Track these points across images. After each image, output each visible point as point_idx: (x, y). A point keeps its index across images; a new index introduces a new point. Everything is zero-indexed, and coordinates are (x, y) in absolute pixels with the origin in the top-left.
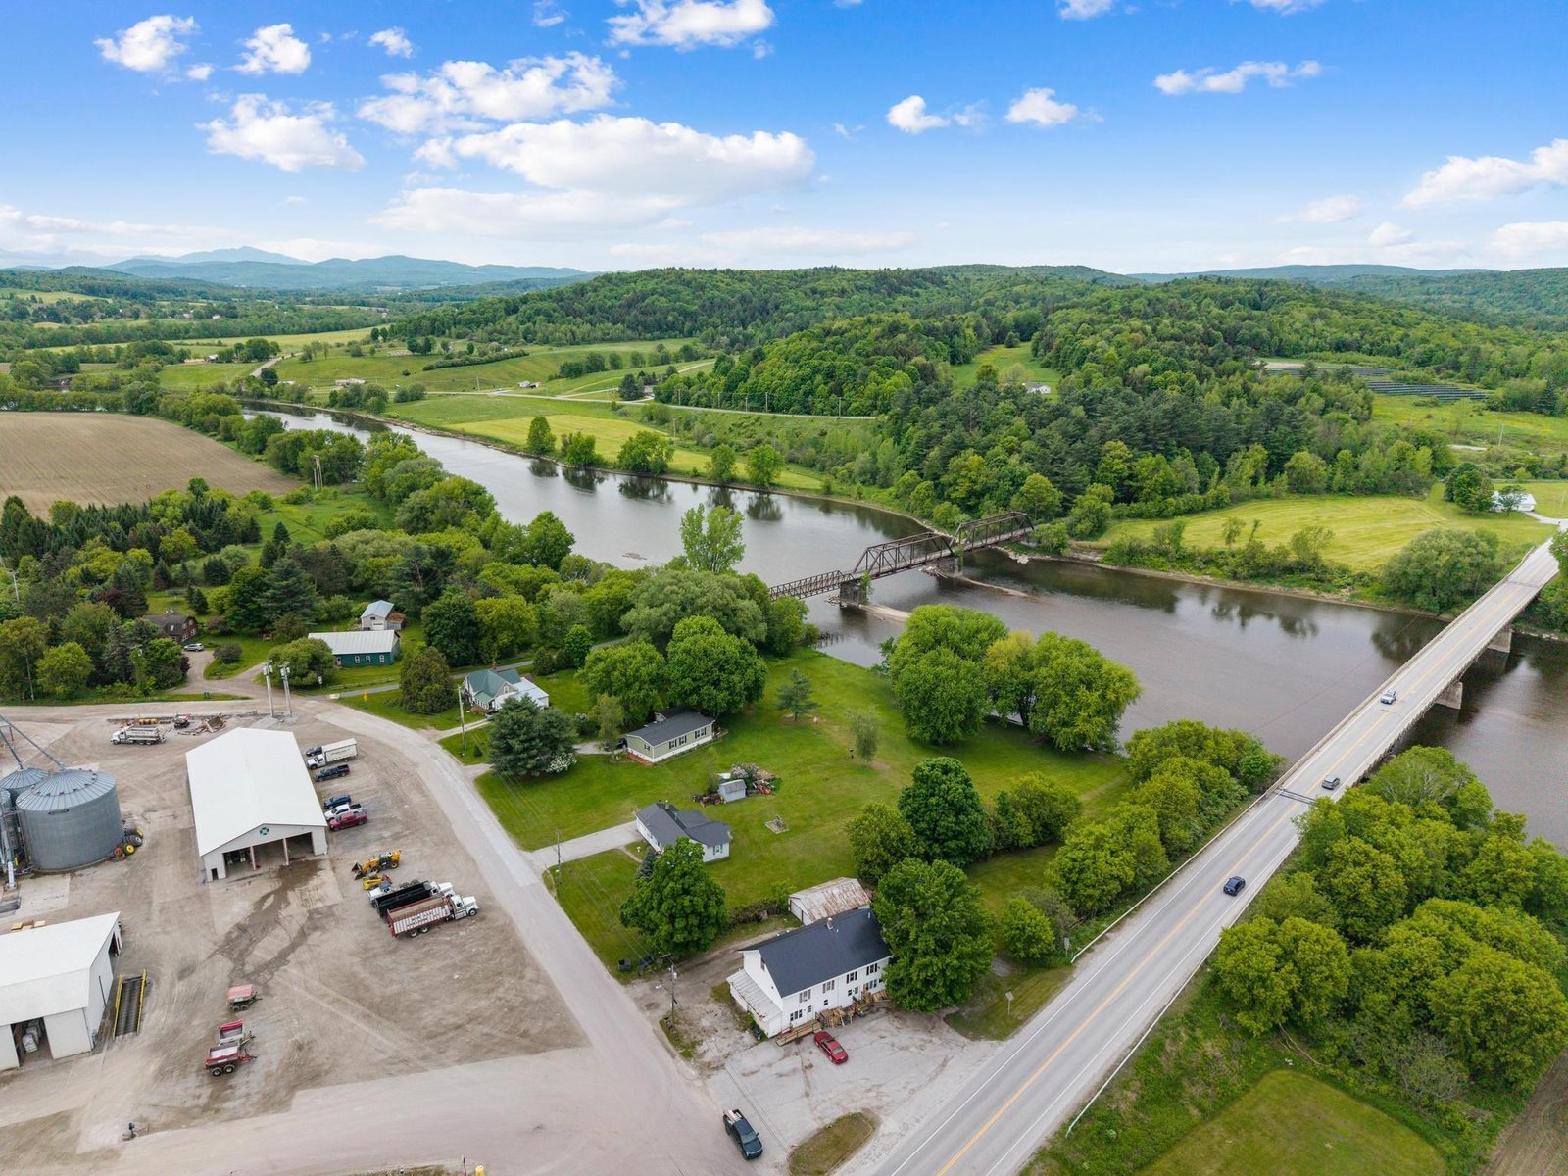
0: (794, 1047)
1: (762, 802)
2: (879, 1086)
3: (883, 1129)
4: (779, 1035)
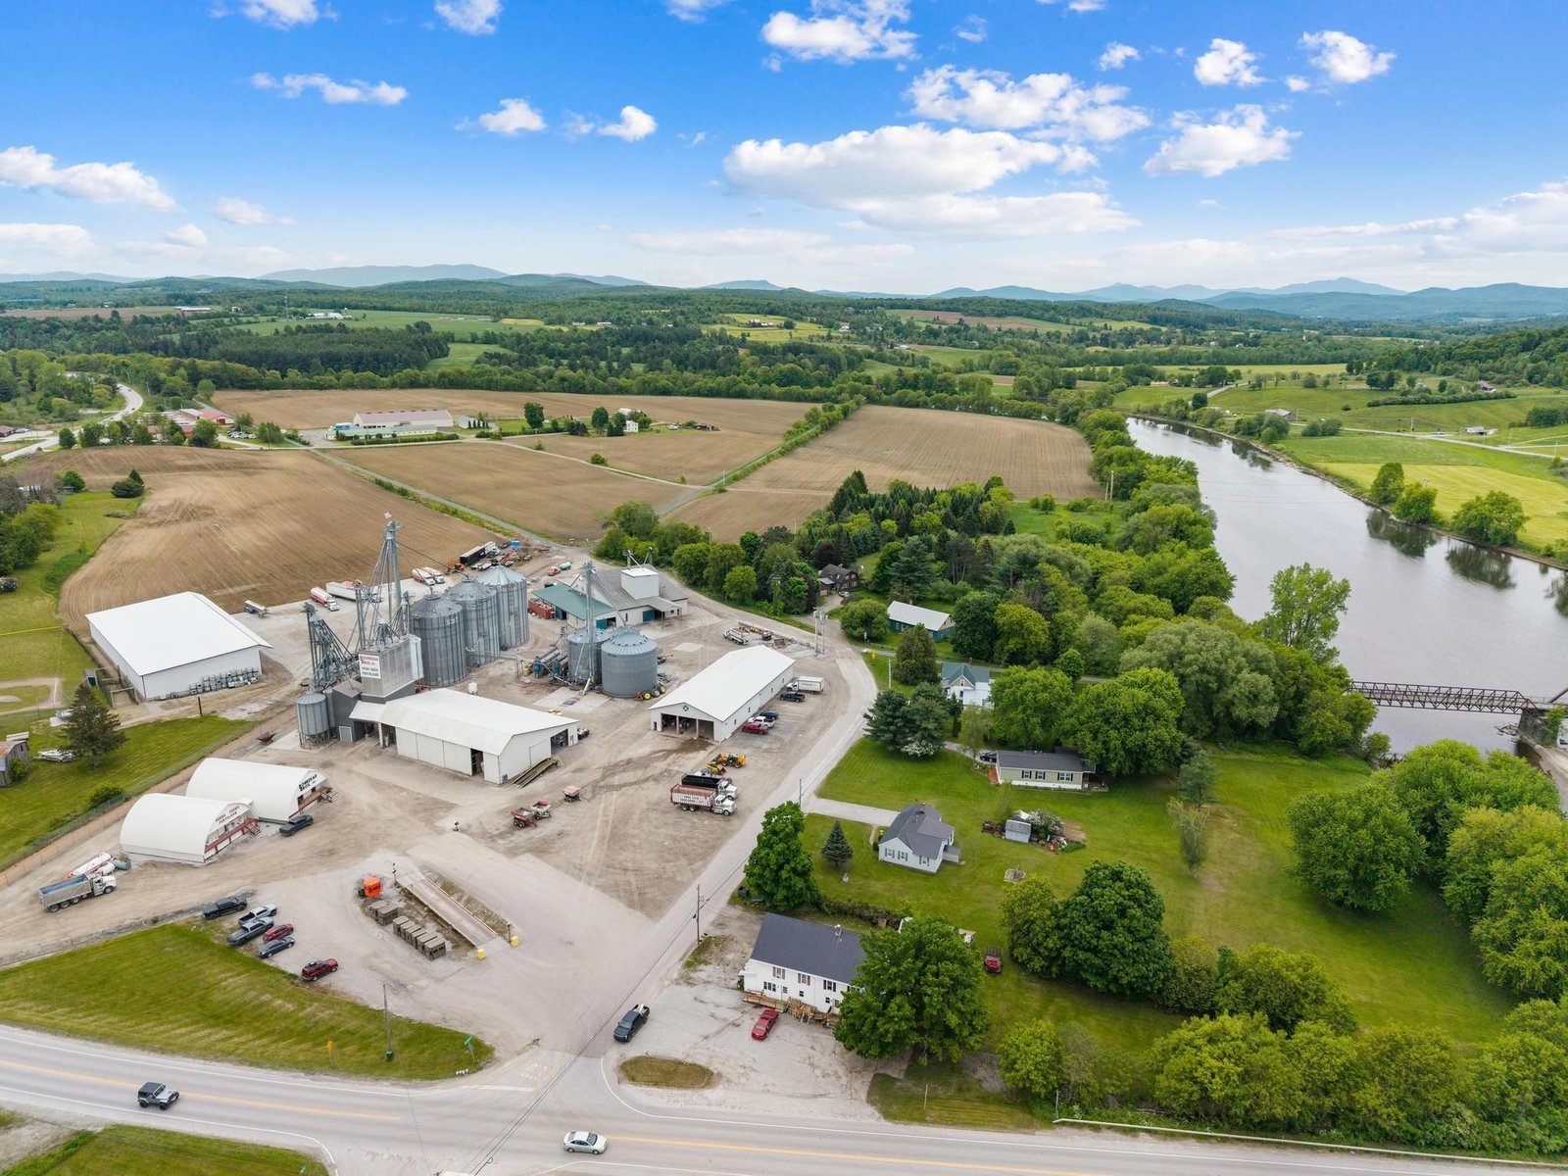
0: (749, 1008)
1: (1040, 854)
2: (754, 1070)
3: (707, 1092)
4: (750, 994)
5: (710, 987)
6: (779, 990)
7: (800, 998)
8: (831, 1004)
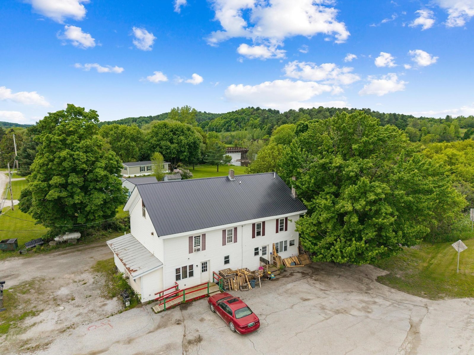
5: (81, 330)
6: (197, 271)
7: (227, 266)
8: (261, 253)
